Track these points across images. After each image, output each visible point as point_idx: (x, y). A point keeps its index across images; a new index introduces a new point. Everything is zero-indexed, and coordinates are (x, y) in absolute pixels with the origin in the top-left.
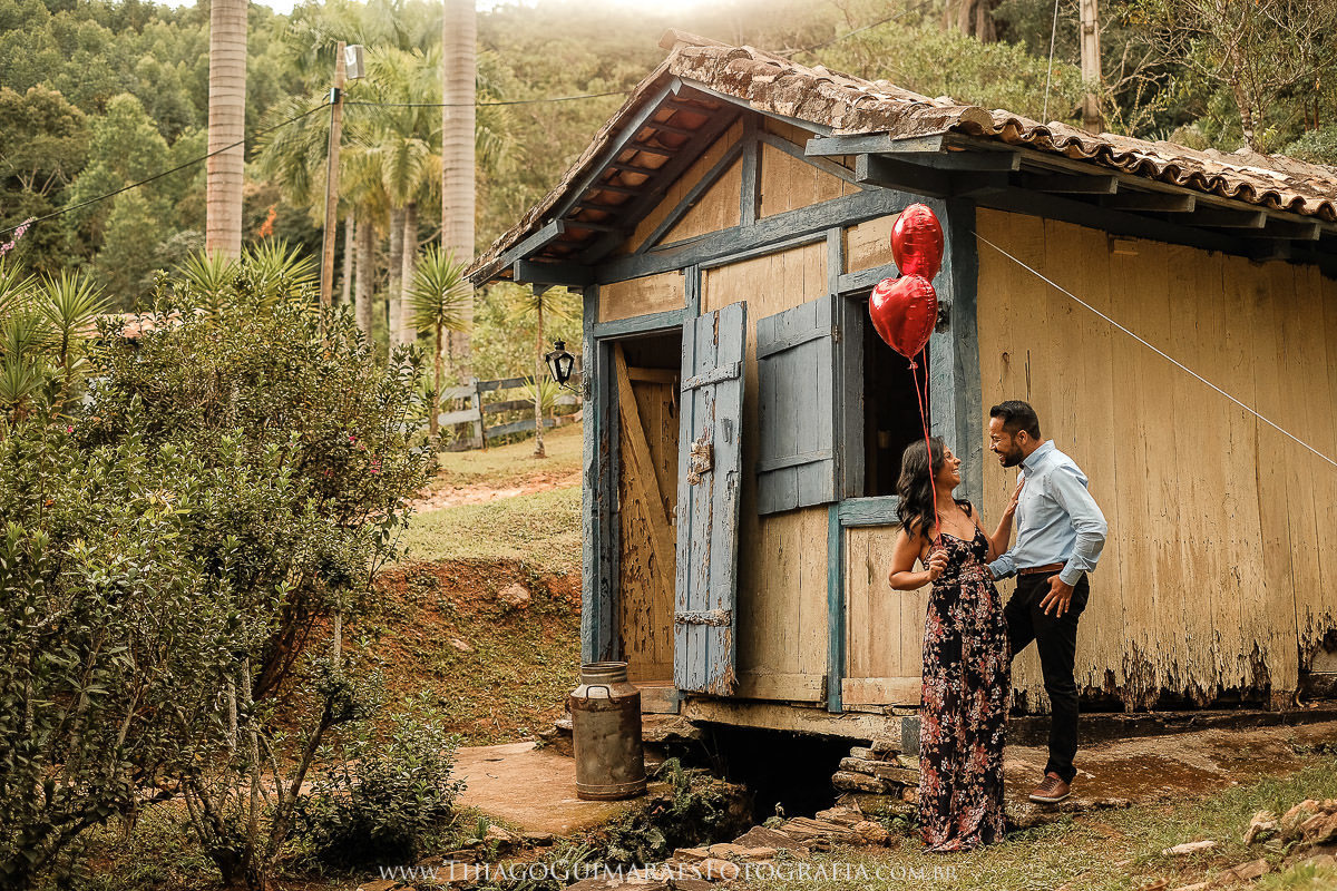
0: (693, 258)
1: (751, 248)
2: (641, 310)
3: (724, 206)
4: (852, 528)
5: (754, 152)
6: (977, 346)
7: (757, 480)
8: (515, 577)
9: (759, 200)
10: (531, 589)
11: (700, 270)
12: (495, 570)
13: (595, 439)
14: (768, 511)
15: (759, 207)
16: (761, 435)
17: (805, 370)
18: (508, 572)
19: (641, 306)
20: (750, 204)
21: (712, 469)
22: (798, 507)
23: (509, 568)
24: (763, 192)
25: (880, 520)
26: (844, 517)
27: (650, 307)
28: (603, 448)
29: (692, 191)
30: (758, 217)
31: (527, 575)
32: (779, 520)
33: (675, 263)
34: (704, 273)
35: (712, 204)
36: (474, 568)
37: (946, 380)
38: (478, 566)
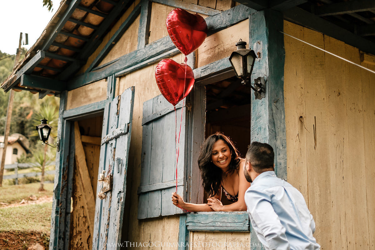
0: (112, 71)
1: (142, 61)
2: (85, 102)
3: (130, 41)
4: (194, 232)
5: (147, 8)
6: (284, 109)
7: (139, 198)
8: (38, 240)
9: (148, 34)
10: (45, 246)
11: (116, 77)
12: (28, 236)
13: (60, 173)
14: (144, 217)
15: (148, 38)
16: (142, 170)
17: (169, 130)
18: (35, 238)
19: (86, 100)
20: (143, 36)
21: (111, 190)
22: (161, 216)
23: (35, 236)
24: (151, 30)
25: (213, 228)
26: (190, 224)
27: (90, 100)
28: (64, 177)
29: (114, 35)
30: (147, 43)
31: (44, 239)
32: (150, 223)
33: (103, 75)
34: (118, 79)
35: (124, 41)
36: (18, 235)
37: (262, 131)
38: (20, 235)
